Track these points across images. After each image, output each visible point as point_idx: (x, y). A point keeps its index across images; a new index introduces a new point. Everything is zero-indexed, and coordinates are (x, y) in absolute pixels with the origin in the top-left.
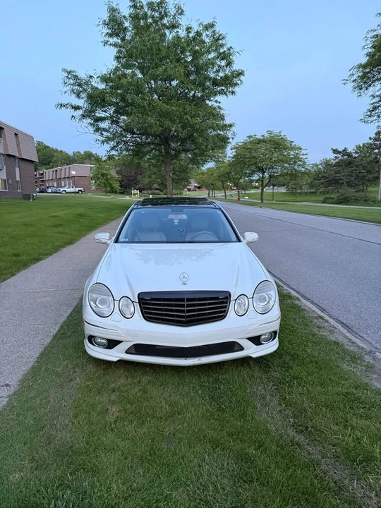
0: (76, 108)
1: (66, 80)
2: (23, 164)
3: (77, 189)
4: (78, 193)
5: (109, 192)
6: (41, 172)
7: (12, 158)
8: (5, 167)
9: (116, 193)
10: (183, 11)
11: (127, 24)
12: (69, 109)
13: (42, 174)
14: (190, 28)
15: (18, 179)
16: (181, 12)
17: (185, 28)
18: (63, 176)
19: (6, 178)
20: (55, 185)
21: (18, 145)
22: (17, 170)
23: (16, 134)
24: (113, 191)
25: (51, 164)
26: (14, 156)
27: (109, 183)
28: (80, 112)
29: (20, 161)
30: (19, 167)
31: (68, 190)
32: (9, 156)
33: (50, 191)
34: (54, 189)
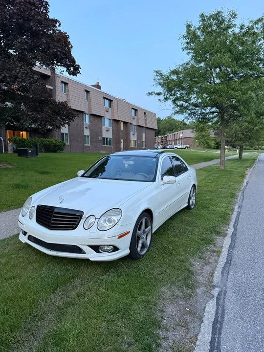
0: (159, 94)
1: (156, 77)
2: (148, 131)
3: (185, 146)
4: (185, 148)
5: (206, 148)
6: (166, 135)
7: (141, 128)
8: (136, 133)
9: (211, 148)
10: (236, 15)
11: (199, 33)
12: (154, 95)
13: (166, 137)
14: (243, 25)
15: (144, 140)
16: (234, 15)
17: (239, 26)
18: (178, 138)
19: (136, 140)
20: (173, 144)
21: (145, 120)
22: (144, 135)
23: (145, 113)
24: (209, 147)
25: (174, 130)
26: (142, 127)
27: (207, 142)
28: (161, 97)
29: (146, 129)
30: (145, 133)
31: (179, 147)
32: (139, 126)
33: (168, 147)
34: (171, 146)
